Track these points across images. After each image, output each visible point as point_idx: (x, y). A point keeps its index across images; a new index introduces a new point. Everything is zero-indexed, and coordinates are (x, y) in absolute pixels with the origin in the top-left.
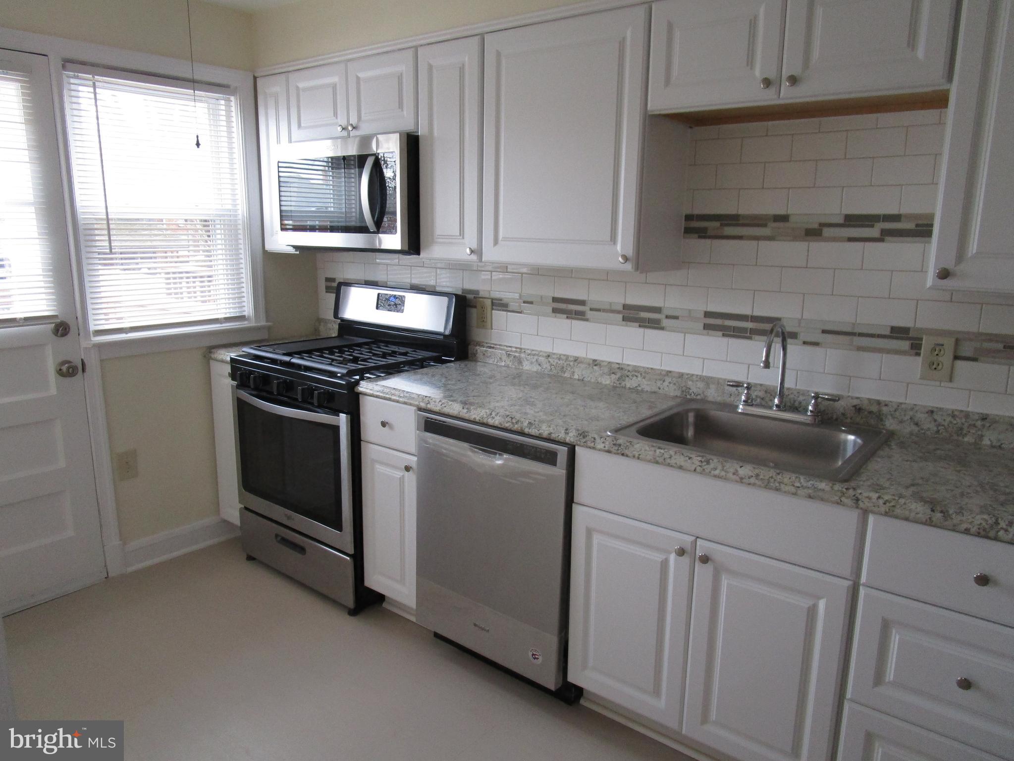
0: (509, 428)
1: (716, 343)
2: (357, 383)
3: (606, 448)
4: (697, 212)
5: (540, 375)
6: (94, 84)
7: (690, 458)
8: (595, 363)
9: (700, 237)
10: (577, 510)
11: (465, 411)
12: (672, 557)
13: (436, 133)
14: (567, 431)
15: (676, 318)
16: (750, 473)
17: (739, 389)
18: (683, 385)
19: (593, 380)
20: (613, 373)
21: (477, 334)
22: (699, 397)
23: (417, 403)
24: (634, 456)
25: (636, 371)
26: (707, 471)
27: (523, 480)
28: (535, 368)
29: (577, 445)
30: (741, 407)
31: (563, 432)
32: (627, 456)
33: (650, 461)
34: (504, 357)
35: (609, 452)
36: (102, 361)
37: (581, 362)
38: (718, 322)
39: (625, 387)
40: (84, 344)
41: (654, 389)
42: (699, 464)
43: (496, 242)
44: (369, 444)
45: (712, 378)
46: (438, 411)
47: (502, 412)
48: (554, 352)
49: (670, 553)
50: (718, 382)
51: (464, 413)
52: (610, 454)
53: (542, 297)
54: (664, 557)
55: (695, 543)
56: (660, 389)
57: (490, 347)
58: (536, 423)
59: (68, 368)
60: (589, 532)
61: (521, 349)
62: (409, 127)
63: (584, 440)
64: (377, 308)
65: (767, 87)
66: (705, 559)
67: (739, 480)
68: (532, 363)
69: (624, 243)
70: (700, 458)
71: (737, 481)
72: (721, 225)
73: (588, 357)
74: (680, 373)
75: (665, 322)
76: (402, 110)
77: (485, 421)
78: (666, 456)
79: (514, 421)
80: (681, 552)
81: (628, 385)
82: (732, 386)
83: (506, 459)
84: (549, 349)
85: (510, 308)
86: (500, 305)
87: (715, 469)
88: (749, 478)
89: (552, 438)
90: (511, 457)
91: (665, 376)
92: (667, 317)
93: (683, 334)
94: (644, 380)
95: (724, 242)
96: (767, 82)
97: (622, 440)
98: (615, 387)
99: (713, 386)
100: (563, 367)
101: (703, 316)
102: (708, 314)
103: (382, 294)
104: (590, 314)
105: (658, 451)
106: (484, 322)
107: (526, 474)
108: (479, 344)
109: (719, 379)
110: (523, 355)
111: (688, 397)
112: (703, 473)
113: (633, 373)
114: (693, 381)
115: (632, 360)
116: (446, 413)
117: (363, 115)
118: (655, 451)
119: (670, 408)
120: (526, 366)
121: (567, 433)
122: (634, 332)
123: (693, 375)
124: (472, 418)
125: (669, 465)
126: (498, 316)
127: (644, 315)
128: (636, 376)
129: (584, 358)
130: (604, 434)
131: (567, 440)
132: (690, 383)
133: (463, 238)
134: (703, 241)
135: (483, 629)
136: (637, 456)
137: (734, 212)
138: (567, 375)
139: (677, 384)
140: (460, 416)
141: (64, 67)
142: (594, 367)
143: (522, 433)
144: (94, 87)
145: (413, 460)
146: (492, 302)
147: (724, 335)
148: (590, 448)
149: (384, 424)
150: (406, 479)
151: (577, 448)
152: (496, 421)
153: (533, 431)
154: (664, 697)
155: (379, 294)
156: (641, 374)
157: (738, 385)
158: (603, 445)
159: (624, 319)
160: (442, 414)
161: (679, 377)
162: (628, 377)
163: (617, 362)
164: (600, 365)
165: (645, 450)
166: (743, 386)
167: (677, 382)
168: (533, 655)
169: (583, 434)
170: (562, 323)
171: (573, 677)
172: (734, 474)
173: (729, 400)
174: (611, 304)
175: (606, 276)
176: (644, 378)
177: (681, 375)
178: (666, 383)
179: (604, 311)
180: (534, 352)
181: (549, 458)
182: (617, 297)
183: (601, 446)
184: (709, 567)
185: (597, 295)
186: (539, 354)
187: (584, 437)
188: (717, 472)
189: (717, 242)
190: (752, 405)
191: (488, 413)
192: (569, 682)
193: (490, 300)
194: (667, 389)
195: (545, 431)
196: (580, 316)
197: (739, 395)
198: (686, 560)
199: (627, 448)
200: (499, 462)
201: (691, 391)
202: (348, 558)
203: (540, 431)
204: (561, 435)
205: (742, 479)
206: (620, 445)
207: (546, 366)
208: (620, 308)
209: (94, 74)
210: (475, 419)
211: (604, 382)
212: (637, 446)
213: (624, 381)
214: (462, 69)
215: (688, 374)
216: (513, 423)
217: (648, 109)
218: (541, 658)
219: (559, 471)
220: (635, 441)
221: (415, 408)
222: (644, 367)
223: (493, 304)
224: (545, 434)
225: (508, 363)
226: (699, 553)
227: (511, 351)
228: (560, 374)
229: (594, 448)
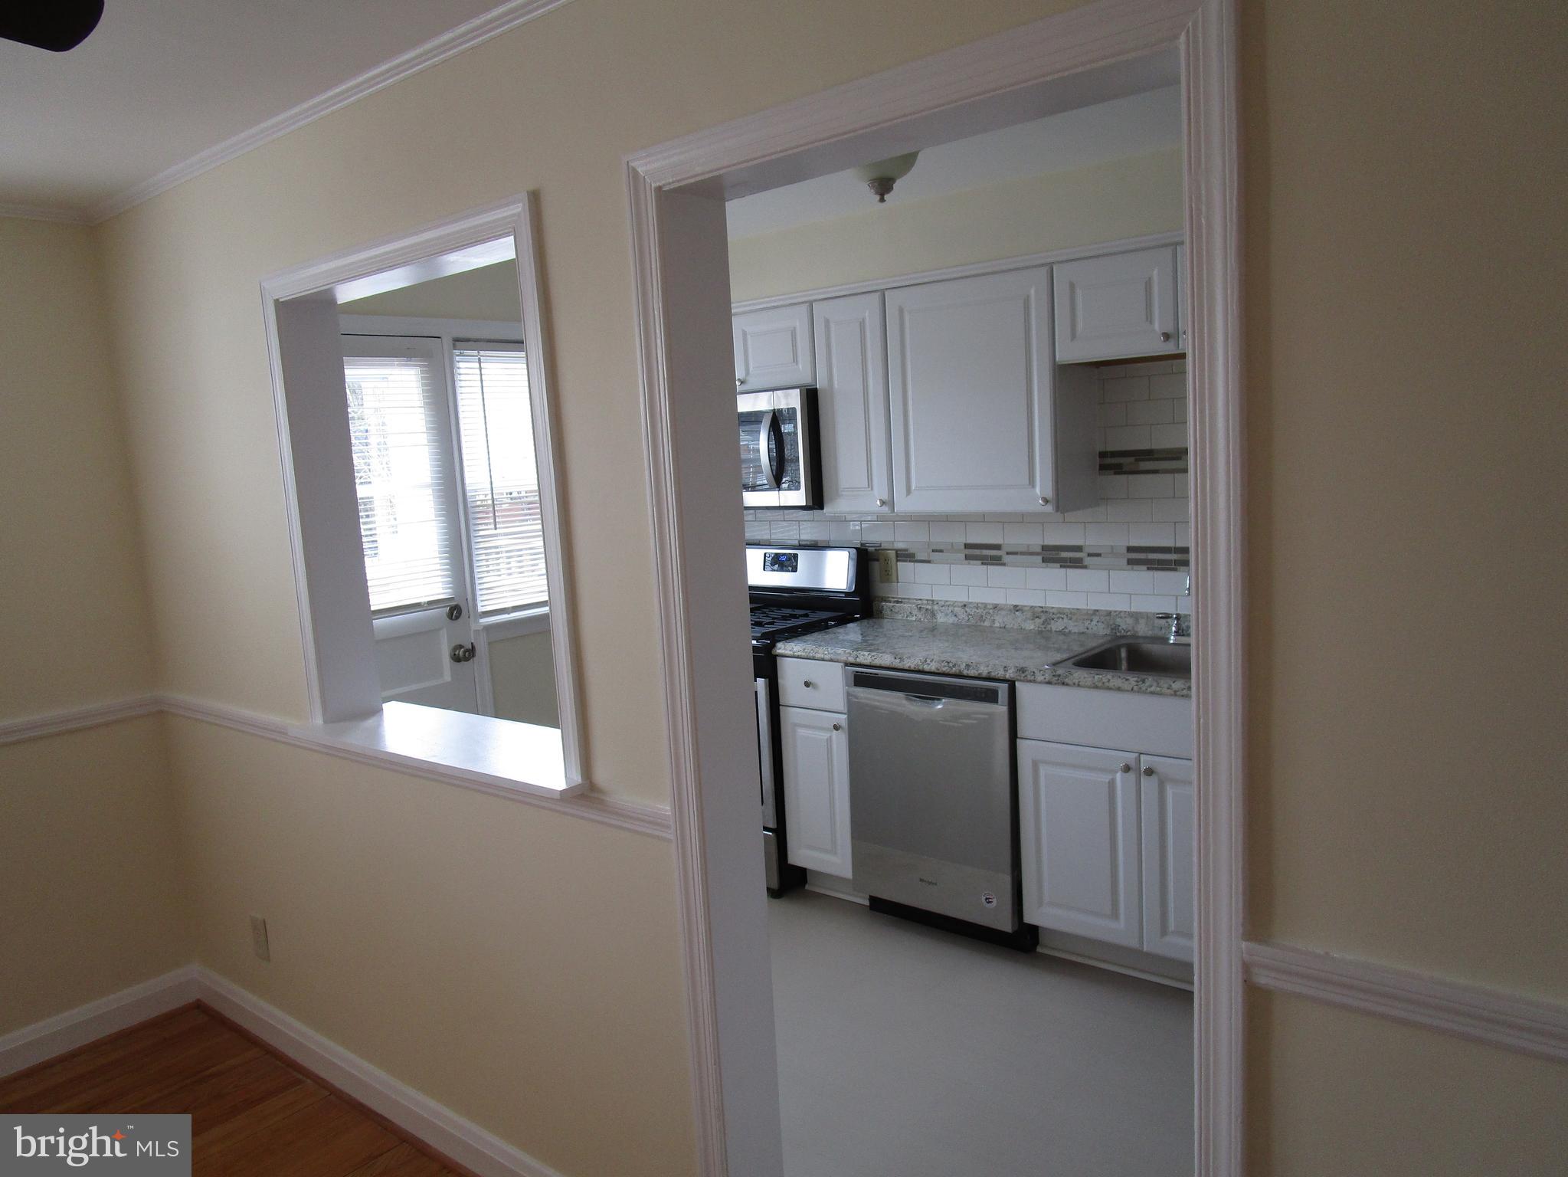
0: (946, 672)
1: (1141, 577)
2: (773, 645)
3: (1047, 680)
4: (1110, 448)
5: (957, 626)
6: (480, 359)
7: (1127, 680)
8: (1017, 608)
9: (1115, 473)
10: (1021, 744)
11: (898, 660)
12: (1119, 776)
13: (836, 386)
14: (1005, 669)
15: (1099, 555)
16: (1183, 686)
17: (1169, 620)
18: (1111, 623)
19: (1015, 627)
20: (1037, 617)
21: (880, 589)
22: (1129, 634)
23: (844, 658)
24: (1074, 684)
25: (1061, 613)
26: (1144, 689)
27: (964, 721)
28: (951, 620)
29: (1018, 680)
30: (1172, 637)
31: (1002, 670)
32: (1067, 685)
33: (1089, 687)
34: (915, 612)
35: (1049, 683)
36: (489, 644)
37: (1002, 609)
38: (1142, 556)
39: (1051, 631)
40: (473, 627)
41: (1082, 629)
42: (1135, 683)
43: (909, 491)
44: (789, 708)
45: (1140, 613)
46: (869, 664)
47: (936, 658)
48: (970, 601)
49: (1117, 772)
50: (1147, 616)
51: (897, 663)
52: (1050, 686)
53: (952, 543)
54: (1111, 777)
55: (1139, 760)
56: (1088, 629)
57: (898, 602)
58: (974, 664)
59: (465, 652)
60: (1035, 765)
61: (933, 601)
62: (806, 379)
63: (1024, 675)
64: (764, 570)
65: (1167, 340)
66: (1150, 772)
67: (1173, 693)
68: (947, 615)
69: (1043, 485)
70: (1135, 679)
71: (1171, 695)
72: (1136, 460)
73: (1008, 602)
74: (1106, 611)
75: (1088, 561)
76: (797, 364)
77: (921, 668)
78: (1104, 680)
79: (951, 665)
80: (1127, 769)
81: (1054, 629)
82: (1161, 618)
83: (944, 704)
84: (963, 598)
85: (918, 557)
86: (905, 556)
87: (1151, 686)
88: (1182, 690)
89: (991, 676)
90: (952, 701)
91: (1092, 615)
92: (1089, 555)
93: (1107, 571)
94: (1070, 621)
95: (1142, 477)
96: (1167, 336)
97: (1060, 671)
98: (1040, 632)
99: (1142, 622)
100: (982, 616)
101: (1125, 552)
102: (1130, 549)
103: (769, 554)
104: (1006, 559)
105: (1096, 677)
106: (888, 576)
107: (968, 716)
108: (885, 600)
109: (1147, 613)
110: (936, 607)
111: (1118, 634)
112: (1140, 691)
113: (1058, 615)
114: (1121, 617)
115: (1055, 602)
116: (878, 665)
117: (751, 369)
118: (1094, 677)
119: (1102, 645)
120: (941, 619)
121: (1006, 671)
122: (1056, 573)
123: (1121, 612)
124: (906, 667)
125: (1109, 689)
126: (904, 569)
127: (1064, 555)
128: (1063, 618)
129: (1005, 605)
130: (1042, 668)
131: (1007, 677)
132: (1118, 620)
133: (872, 489)
134: (1118, 477)
135: (930, 883)
136: (1076, 683)
137: (1148, 447)
138: (987, 624)
139: (1105, 622)
140: (893, 666)
141: (455, 348)
142: (1017, 613)
143: (960, 676)
144: (480, 362)
145: (842, 719)
146: (897, 553)
147: (1148, 569)
148: (1030, 681)
149: (807, 684)
150: (834, 737)
151: (1016, 683)
152: (933, 667)
153: (972, 672)
154: (1122, 917)
155: (765, 554)
156: (1067, 615)
157: (1167, 616)
158: (1042, 678)
159: (1044, 561)
160: (873, 666)
161: (1107, 616)
162: (1053, 619)
163: (1040, 605)
164: (1022, 610)
165: (1085, 678)
166: (1172, 617)
167: (1105, 620)
168: (987, 899)
169: (1023, 670)
170: (978, 570)
171: (1031, 917)
172: (1168, 688)
173: (1160, 634)
174: (1028, 546)
175: (1021, 519)
176: (1071, 619)
177: (1109, 613)
178: (1094, 623)
179: (1022, 553)
180: (948, 603)
181: (991, 697)
182: (1035, 540)
183: (1040, 678)
184: (1154, 779)
185: (1012, 539)
186: (954, 604)
187: (1023, 673)
188: (1152, 689)
189: (1131, 477)
190: (1183, 635)
191: (923, 661)
192: (1026, 924)
193: (894, 552)
194: (1095, 628)
195: (984, 671)
196: (997, 561)
197: (1170, 627)
198: (1131, 776)
199: (1066, 677)
200: (939, 707)
201: (1120, 628)
202: (771, 834)
203: (979, 672)
204: (1000, 673)
205: (1175, 691)
206: (1059, 676)
207: (962, 616)
208: (1039, 550)
209: (479, 350)
210: (909, 667)
211: (1027, 628)
212: (1076, 675)
213: (1050, 624)
214: (862, 325)
215: (1115, 611)
216: (950, 667)
217: (1057, 359)
218: (995, 901)
219: (1001, 709)
220: (1073, 671)
221: (842, 664)
222: (1069, 609)
223: (897, 555)
224: (985, 674)
225: (920, 616)
226: (1143, 768)
227: (922, 604)
228: (979, 623)
229: (1034, 681)
